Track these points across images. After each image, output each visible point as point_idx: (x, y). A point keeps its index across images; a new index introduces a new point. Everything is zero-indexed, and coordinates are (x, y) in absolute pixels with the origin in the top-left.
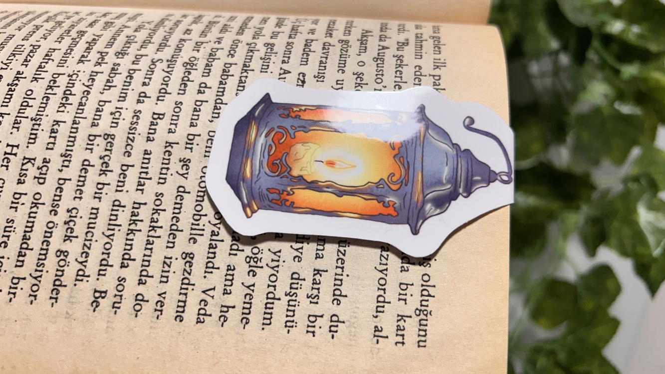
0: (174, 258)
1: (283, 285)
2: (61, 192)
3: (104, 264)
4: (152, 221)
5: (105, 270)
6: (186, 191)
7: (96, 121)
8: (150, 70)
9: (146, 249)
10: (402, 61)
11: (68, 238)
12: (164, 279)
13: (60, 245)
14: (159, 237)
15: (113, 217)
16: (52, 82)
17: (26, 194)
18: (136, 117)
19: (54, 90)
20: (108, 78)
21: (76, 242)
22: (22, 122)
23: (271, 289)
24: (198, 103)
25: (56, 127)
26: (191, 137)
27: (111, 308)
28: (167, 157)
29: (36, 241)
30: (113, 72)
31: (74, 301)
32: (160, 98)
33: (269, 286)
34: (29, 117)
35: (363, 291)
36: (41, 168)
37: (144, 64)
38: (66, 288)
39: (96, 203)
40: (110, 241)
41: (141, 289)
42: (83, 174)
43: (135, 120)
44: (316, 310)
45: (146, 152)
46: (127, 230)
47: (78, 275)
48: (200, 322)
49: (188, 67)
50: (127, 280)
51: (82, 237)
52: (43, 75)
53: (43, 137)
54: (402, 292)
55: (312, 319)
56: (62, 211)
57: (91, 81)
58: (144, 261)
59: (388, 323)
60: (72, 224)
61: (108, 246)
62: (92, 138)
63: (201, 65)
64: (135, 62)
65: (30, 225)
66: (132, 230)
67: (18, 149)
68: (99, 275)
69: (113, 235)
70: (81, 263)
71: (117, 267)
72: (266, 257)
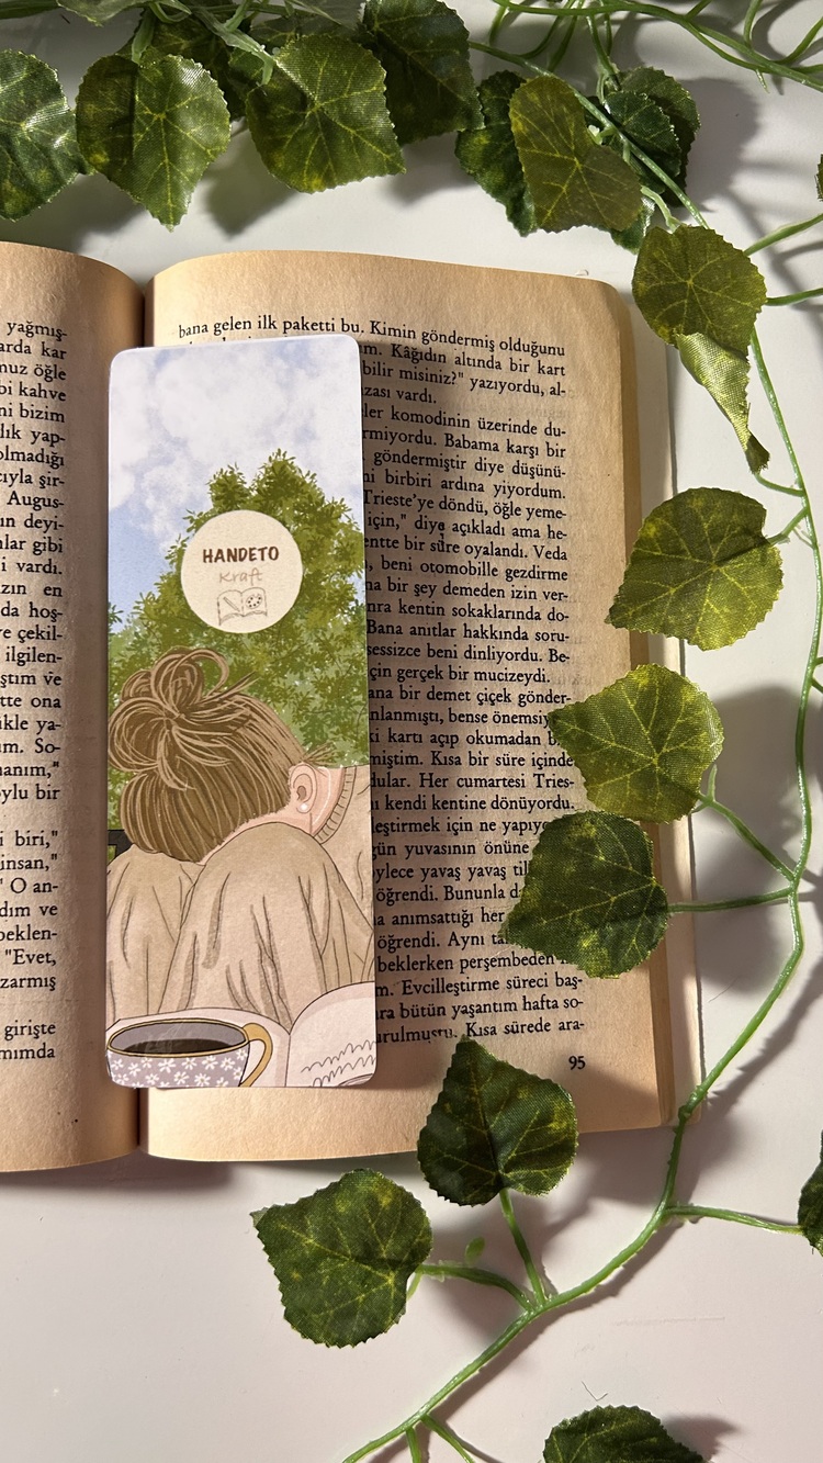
0: (514, 589)
1: (524, 481)
2: (463, 716)
3: (527, 656)
4: (480, 615)
5: (531, 654)
6: (448, 585)
7: (386, 694)
9: (507, 617)
11: (507, 698)
12: (532, 595)
13: (514, 704)
14: (495, 605)
15: (482, 656)
17: (470, 752)
18: (376, 651)
21: (509, 689)
22: (394, 778)
23: (530, 492)
25: (397, 738)
26: (392, 587)
27: (564, 642)
28: (415, 610)
29: (514, 730)
31: (562, 679)
33: (527, 495)
34: (388, 771)
35: (521, 405)
36: (442, 743)
38: (552, 689)
39: (471, 677)
40: (504, 655)
41: (543, 616)
42: (443, 696)
43: (380, 651)
44: (542, 448)
45: (413, 633)
46: (492, 639)
47: (539, 681)
48: (565, 556)
50: (537, 631)
51: (506, 684)
53: (408, 749)
54: (519, 369)
55: (551, 453)
56: (481, 711)
58: (518, 618)
59: (547, 382)
60: (493, 697)
61: (509, 656)
62: (404, 695)
65: (499, 739)
66: (492, 634)
67: (424, 773)
68: (536, 660)
69: (498, 653)
70: (528, 680)
71: (528, 643)
72: (502, 499)
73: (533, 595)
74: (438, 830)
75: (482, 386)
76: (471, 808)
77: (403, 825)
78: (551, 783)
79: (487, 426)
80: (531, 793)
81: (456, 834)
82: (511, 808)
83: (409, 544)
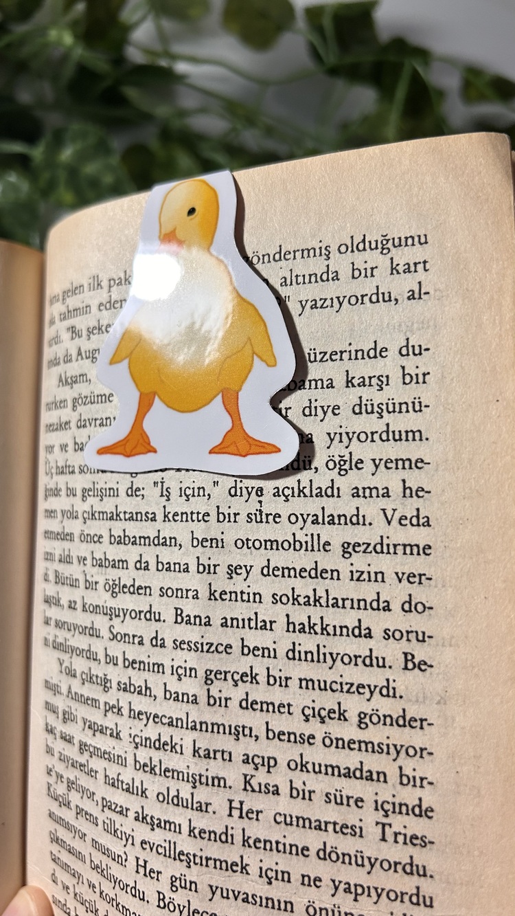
0: (353, 569)
1: (370, 423)
2: (284, 734)
3: (371, 661)
4: (307, 603)
5: (377, 658)
6: (267, 565)
7: (191, 699)
8: (123, 640)
9: (344, 607)
10: (94, 328)
11: (342, 716)
13: (351, 725)
14: (327, 591)
15: (308, 657)
16: (146, 769)
17: (291, 781)
18: (182, 646)
19: (156, 764)
20: (136, 693)
21: (346, 703)
22: (198, 800)
23: (376, 437)
24: (160, 567)
25: (202, 753)
26: (201, 568)
27: (426, 644)
28: (227, 597)
29: (350, 759)
30: (128, 689)
31: (421, 696)
32: (157, 618)
33: (373, 441)
34: (192, 791)
35: (366, 321)
36: (256, 765)
37: (116, 650)
38: (406, 709)
39: (294, 684)
40: (340, 657)
41: (396, 606)
42: (258, 706)
44: (396, 376)
45: (224, 625)
46: (323, 636)
47: (388, 696)
48: (428, 521)
49: (117, 590)
50: (387, 628)
51: (339, 696)
52: (137, 783)
53: (215, 768)
54: (363, 274)
55: (408, 379)
56: (307, 729)
57: (141, 716)
58: (359, 608)
59: (402, 285)
60: (323, 713)
61: (346, 659)
62: (212, 701)
63: (113, 574)
64: (115, 662)
65: (330, 770)
66: (322, 629)
67: (234, 800)
68: (384, 666)
69: (331, 654)
70: (372, 693)
71: (371, 643)
72: (338, 450)
73: (379, 576)
74: (247, 873)
75: (314, 307)
76: (291, 853)
77: (208, 859)
78: (401, 839)
79: (319, 357)
80: (370, 846)
81: (270, 883)
82: (343, 862)
83: (221, 516)
